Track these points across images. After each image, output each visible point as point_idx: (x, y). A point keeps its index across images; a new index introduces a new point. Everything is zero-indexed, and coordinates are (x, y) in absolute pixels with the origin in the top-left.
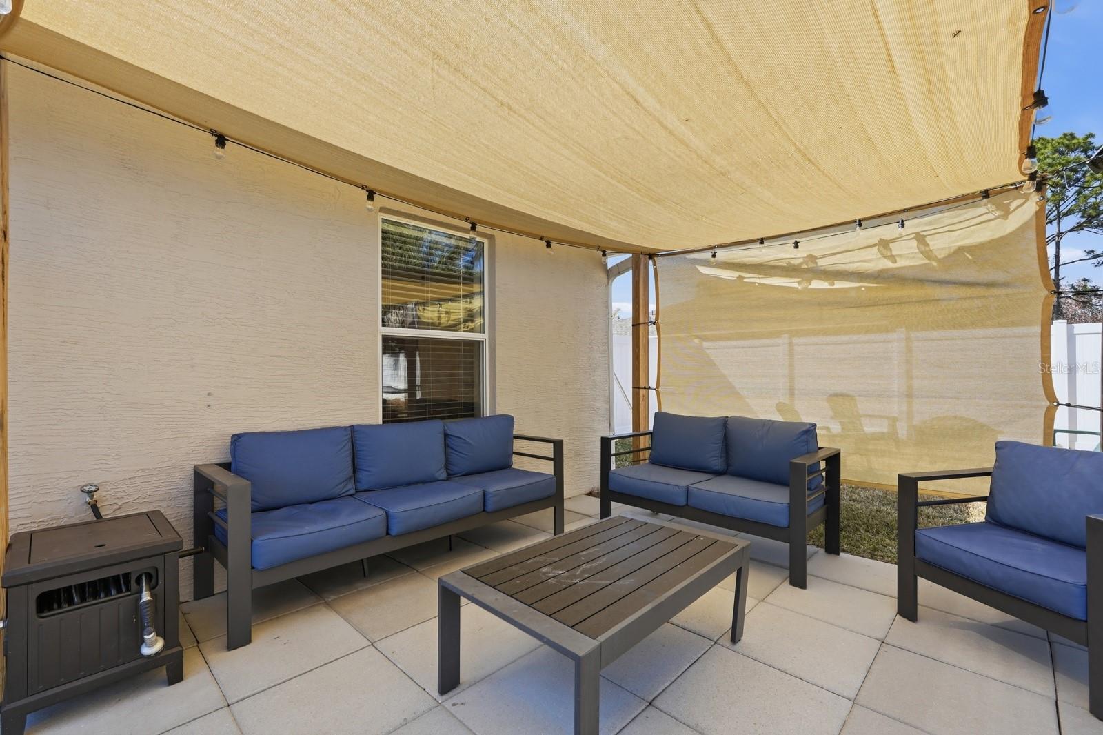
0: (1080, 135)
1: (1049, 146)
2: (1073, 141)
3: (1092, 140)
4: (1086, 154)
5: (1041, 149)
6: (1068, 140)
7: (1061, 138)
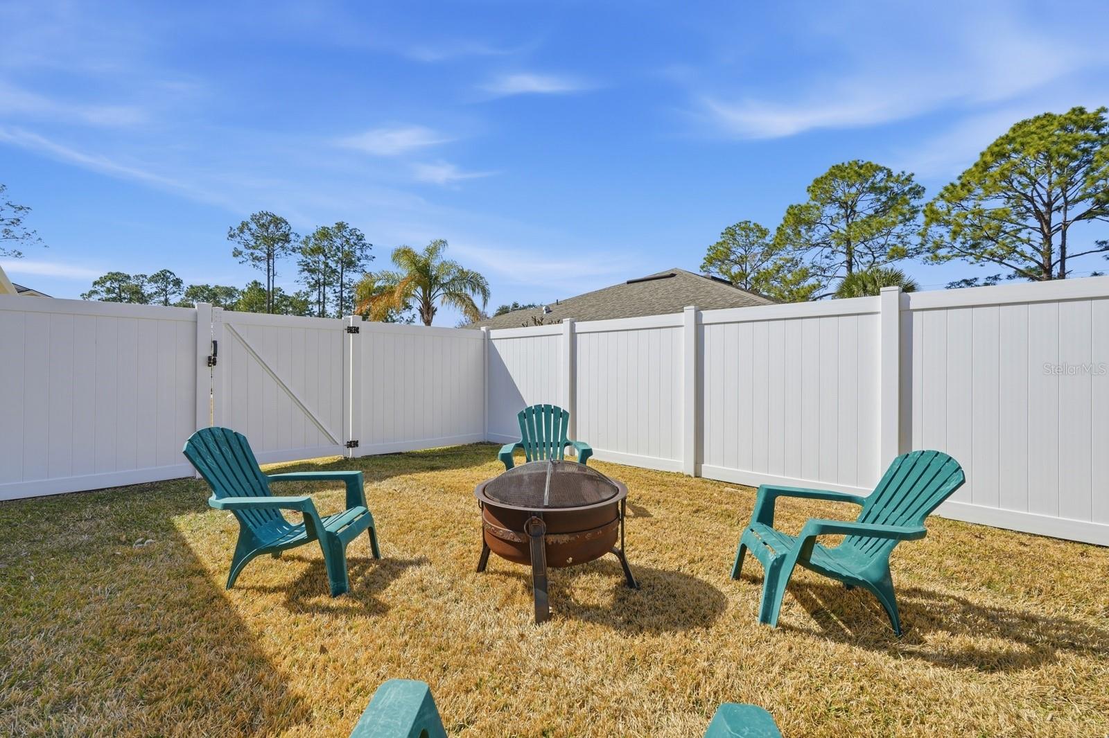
0: (1091, 110)
1: (1056, 123)
2: (1083, 117)
3: (1104, 115)
4: (1098, 132)
5: (1047, 126)
6: (1077, 115)
7: (1069, 113)
